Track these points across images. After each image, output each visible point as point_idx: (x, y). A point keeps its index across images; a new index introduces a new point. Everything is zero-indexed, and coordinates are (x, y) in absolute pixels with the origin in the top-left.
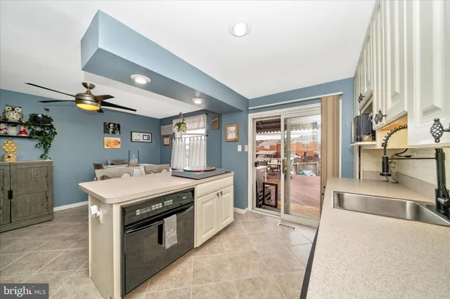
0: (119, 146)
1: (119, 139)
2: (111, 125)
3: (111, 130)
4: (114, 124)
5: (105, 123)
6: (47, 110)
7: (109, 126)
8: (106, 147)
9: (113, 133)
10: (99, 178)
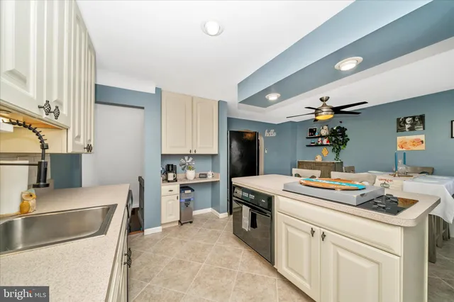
0: (422, 147)
1: (422, 137)
2: (407, 120)
3: (407, 126)
4: (414, 118)
5: (398, 119)
6: (341, 122)
7: (405, 122)
8: (399, 149)
9: (411, 129)
10: (294, 174)
